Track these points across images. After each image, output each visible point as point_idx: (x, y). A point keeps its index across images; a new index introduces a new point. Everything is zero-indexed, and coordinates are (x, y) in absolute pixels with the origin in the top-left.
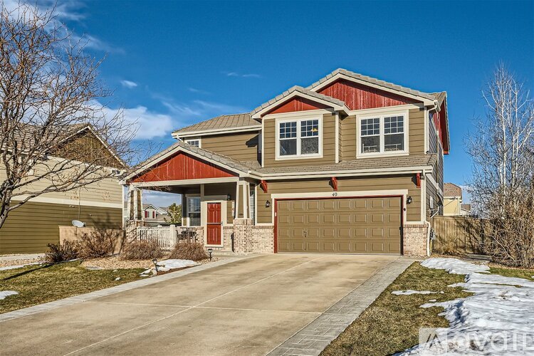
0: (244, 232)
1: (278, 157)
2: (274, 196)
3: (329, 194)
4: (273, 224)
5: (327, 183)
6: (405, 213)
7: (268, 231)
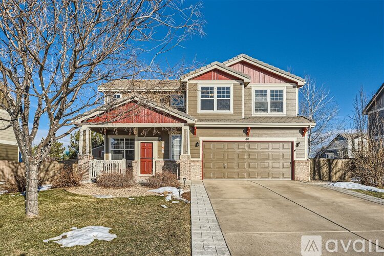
0: (189, 165)
1: (200, 111)
2: (201, 139)
3: (244, 139)
4: (200, 159)
5: (242, 131)
6: (295, 153)
7: (198, 164)
